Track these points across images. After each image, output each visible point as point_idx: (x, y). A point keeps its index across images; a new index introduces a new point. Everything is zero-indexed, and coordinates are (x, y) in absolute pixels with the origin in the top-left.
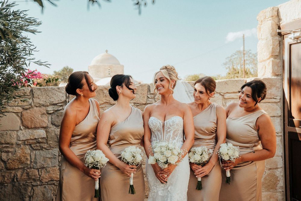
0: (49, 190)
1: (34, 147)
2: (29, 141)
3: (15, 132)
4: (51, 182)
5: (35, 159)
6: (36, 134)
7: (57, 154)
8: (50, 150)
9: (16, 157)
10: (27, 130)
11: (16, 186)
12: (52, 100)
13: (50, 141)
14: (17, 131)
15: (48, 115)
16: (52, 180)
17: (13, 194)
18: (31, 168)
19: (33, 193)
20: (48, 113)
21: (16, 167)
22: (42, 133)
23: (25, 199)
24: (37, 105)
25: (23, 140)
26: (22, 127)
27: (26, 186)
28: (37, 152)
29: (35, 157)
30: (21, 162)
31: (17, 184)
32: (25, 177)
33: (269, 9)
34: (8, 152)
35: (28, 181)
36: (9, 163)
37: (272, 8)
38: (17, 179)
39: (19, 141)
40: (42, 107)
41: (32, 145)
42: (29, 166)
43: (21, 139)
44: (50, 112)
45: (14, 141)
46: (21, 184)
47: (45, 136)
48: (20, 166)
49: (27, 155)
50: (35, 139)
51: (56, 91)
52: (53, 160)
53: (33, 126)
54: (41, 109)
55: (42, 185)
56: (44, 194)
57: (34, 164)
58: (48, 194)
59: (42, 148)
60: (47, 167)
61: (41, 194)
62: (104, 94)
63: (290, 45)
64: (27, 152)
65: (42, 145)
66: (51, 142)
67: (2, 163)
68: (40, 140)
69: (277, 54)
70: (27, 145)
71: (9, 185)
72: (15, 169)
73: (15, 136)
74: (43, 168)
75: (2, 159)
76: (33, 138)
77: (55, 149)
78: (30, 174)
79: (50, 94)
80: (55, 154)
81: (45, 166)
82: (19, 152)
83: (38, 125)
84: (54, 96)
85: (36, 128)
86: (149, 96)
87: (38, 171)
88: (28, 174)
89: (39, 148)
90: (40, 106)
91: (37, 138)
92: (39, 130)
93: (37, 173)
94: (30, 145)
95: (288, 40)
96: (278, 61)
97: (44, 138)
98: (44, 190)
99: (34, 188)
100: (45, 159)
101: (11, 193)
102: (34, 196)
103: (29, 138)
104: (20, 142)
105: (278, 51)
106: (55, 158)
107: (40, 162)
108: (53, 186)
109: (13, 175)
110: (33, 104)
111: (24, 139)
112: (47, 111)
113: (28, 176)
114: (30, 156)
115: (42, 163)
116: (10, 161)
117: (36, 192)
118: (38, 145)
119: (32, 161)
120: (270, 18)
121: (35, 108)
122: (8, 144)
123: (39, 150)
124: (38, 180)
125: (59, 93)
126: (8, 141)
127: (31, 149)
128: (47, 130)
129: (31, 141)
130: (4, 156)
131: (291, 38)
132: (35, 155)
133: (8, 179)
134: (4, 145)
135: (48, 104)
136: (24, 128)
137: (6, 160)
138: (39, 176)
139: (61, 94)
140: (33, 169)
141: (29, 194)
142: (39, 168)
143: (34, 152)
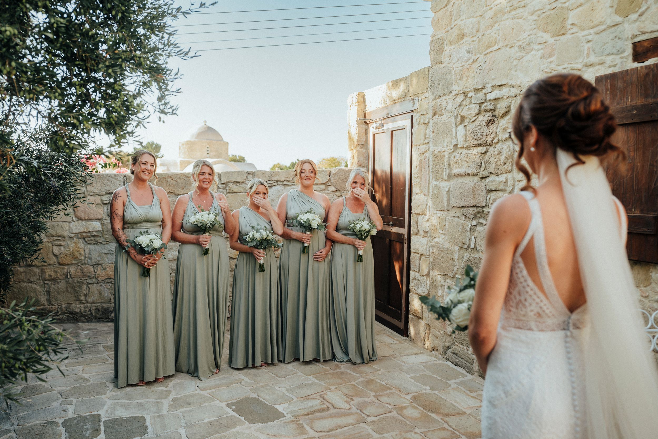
0: (106, 289)
1: (88, 241)
2: (82, 234)
3: (67, 223)
4: (109, 280)
5: (90, 254)
6: (90, 226)
7: (114, 250)
8: (106, 245)
9: (69, 252)
10: (80, 221)
11: (70, 283)
12: (108, 188)
13: (106, 234)
14: (69, 222)
15: (103, 206)
16: (109, 278)
17: (67, 291)
18: (85, 264)
19: (89, 291)
20: (104, 204)
21: (69, 263)
22: (97, 225)
23: (80, 297)
24: (91, 194)
25: (75, 233)
26: (74, 219)
27: (80, 284)
28: (91, 246)
29: (90, 252)
30: (75, 258)
31: (70, 280)
32: (80, 274)
33: (356, 94)
34: (60, 245)
35: (82, 279)
36: (61, 258)
37: (358, 93)
38: (70, 275)
39: (72, 233)
40: (96, 196)
41: (86, 239)
42: (83, 262)
43: (74, 232)
44: (105, 202)
45: (66, 234)
46: (75, 281)
47: (100, 229)
48: (74, 262)
49: (80, 250)
50: (89, 232)
51: (113, 178)
52: (110, 256)
53: (86, 218)
54: (95, 198)
55: (98, 283)
56: (100, 293)
57: (89, 260)
58: (105, 293)
59: (97, 243)
60: (103, 263)
61: (97, 292)
62: (168, 183)
63: (374, 134)
64: (80, 247)
65: (97, 239)
66: (107, 236)
67: (54, 258)
68: (95, 233)
69: (363, 143)
70: (80, 238)
71: (62, 281)
72: (68, 265)
73: (67, 228)
74: (99, 264)
75: (53, 253)
76: (87, 231)
77: (112, 244)
78: (85, 270)
79: (106, 181)
80: (112, 249)
81: (101, 262)
82: (72, 246)
83: (92, 217)
84: (110, 184)
85: (90, 220)
86: (220, 186)
87: (94, 267)
88: (82, 270)
89: (94, 242)
90: (95, 194)
91: (91, 231)
92: (93, 222)
93: (93, 270)
94: (84, 238)
95: (372, 130)
96: (364, 151)
97: (99, 231)
98: (100, 289)
99: (89, 286)
100: (100, 254)
101: (65, 290)
102: (90, 295)
103: (82, 231)
104: (73, 235)
105: (364, 140)
106: (112, 254)
107: (95, 258)
108: (110, 284)
109: (66, 271)
110: (86, 193)
111: (77, 232)
112: (102, 201)
113: (83, 273)
114: (84, 251)
115: (98, 259)
116: (62, 256)
117: (91, 290)
118: (92, 238)
119: (86, 256)
120: (356, 104)
121: (89, 197)
122: (60, 236)
123: (94, 244)
124: (93, 277)
125: (116, 181)
126: (60, 234)
127: (85, 243)
128: (102, 222)
129: (85, 234)
130: (56, 250)
131: (373, 128)
132: (90, 250)
133: (61, 275)
134: (56, 238)
135: (104, 193)
136: (77, 219)
137: (58, 254)
138: (94, 273)
139: (118, 182)
140: (87, 266)
141: (85, 292)
142: (95, 265)
143: (89, 246)
